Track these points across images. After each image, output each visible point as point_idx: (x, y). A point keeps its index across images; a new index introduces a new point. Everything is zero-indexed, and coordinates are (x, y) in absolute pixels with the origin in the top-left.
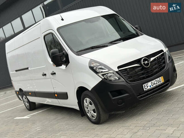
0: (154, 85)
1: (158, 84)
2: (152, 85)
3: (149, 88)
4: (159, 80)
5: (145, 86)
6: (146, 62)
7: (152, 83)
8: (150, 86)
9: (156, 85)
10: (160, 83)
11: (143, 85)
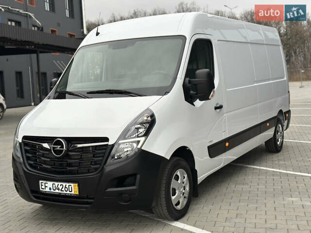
0: (57, 191)
1: (65, 192)
2: (54, 189)
3: (47, 190)
4: (67, 186)
5: (42, 184)
6: (58, 147)
7: (54, 185)
8: (50, 189)
9: (60, 192)
10: (68, 192)
11: (40, 182)
